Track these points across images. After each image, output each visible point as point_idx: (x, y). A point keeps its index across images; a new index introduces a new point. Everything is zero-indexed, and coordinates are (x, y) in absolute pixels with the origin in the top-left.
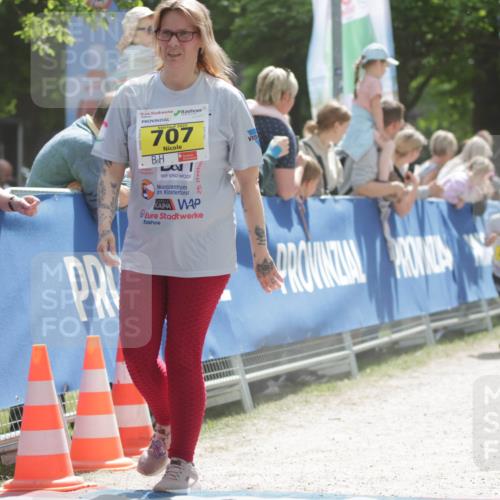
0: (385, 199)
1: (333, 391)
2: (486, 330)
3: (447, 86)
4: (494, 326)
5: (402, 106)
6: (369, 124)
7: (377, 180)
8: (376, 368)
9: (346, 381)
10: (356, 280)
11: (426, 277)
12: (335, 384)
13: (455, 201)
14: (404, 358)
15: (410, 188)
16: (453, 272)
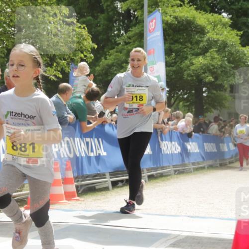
0: (159, 129)
2: (191, 172)
4: (194, 171)
7: (158, 123)
8: (154, 181)
10: (149, 153)
11: (172, 154)
13: (182, 132)
14: (164, 178)
15: (167, 126)
16: (181, 153)
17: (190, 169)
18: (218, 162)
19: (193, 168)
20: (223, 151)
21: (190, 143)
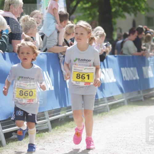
1: (41, 137)
2: (107, 111)
3: (87, 5)
4: (110, 109)
5: (68, 14)
6: (53, 21)
7: (58, 45)
8: (59, 127)
9: (47, 133)
10: (49, 88)
12: (42, 134)
17: (105, 106)
18: (142, 94)
19: (110, 106)
20: (147, 77)
21: (103, 70)
